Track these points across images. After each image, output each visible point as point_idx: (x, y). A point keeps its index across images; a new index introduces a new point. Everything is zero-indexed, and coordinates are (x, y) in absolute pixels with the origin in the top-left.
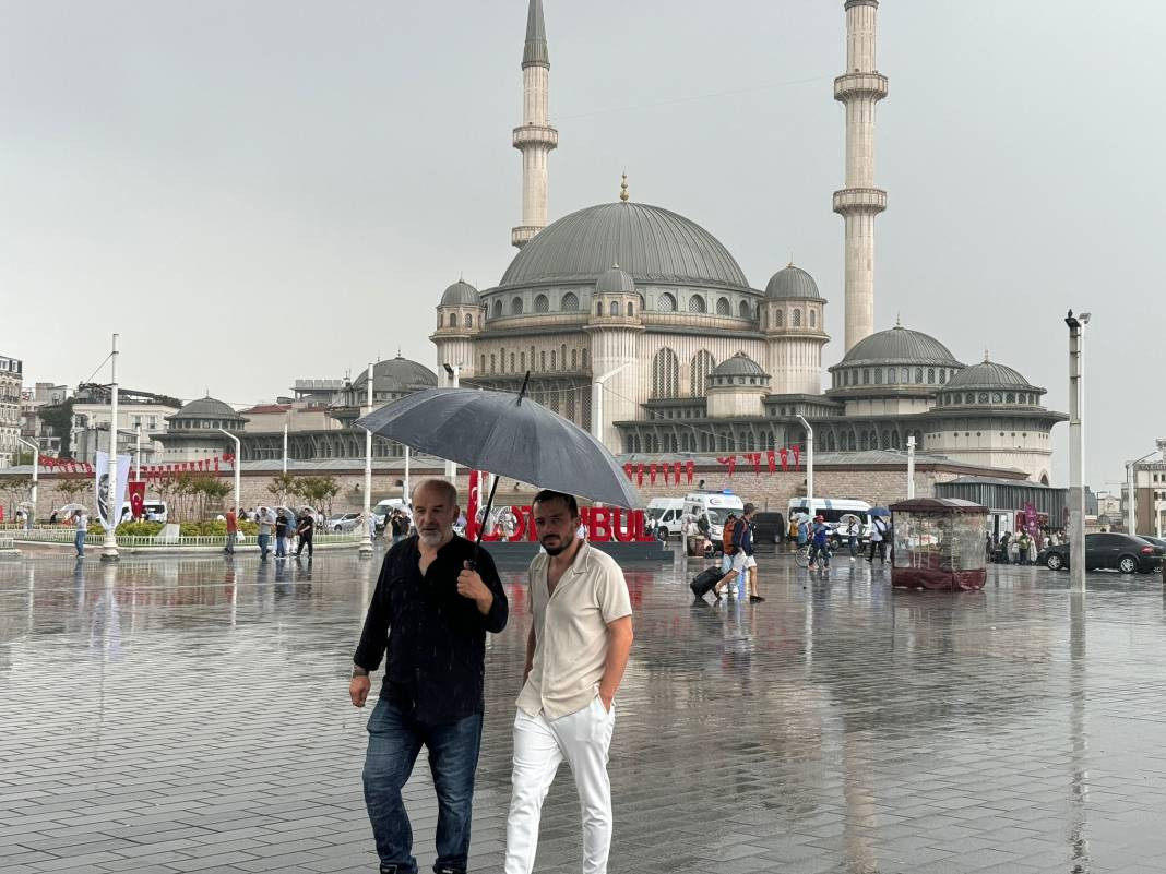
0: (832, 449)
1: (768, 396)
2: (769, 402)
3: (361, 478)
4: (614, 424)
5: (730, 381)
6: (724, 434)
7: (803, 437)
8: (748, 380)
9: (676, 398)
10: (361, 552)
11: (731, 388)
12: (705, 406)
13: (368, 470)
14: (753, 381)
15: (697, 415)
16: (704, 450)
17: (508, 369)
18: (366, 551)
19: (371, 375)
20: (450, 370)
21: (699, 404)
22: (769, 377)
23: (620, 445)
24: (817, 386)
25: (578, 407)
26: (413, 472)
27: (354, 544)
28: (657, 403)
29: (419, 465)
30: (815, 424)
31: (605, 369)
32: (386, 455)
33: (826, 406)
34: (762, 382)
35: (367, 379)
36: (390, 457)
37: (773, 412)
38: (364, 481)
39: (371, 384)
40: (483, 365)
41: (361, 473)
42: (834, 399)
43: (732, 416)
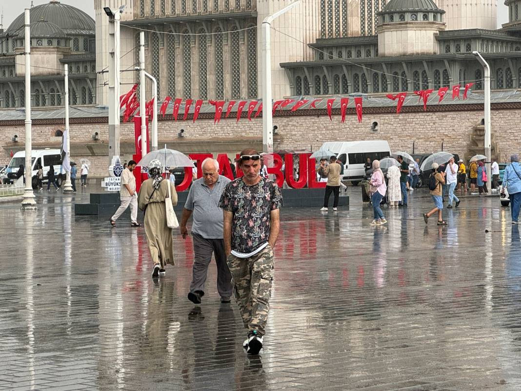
0: (510, 86)
1: (442, 32)
2: (443, 38)
3: (22, 129)
4: (282, 65)
5: (402, 17)
6: (396, 73)
7: (480, 75)
8: (420, 16)
9: (346, 37)
10: (24, 205)
11: (403, 25)
12: (376, 45)
13: (28, 120)
14: (426, 17)
15: (368, 53)
16: (376, 90)
17: (168, 12)
18: (29, 204)
19: (28, 21)
20: (110, 14)
21: (371, 43)
22: (442, 12)
23: (288, 87)
24: (494, 20)
25: (243, 49)
26: (74, 121)
27: (14, 198)
28: (325, 43)
29: (78, 114)
30: (493, 60)
31: (271, 10)
32: (44, 104)
33: (502, 42)
34: (434, 17)
35: (24, 26)
36: (48, 105)
37: (448, 50)
38: (24, 133)
39: (28, 31)
40: (143, 9)
41: (21, 123)
42: (512, 33)
43: (404, 55)
